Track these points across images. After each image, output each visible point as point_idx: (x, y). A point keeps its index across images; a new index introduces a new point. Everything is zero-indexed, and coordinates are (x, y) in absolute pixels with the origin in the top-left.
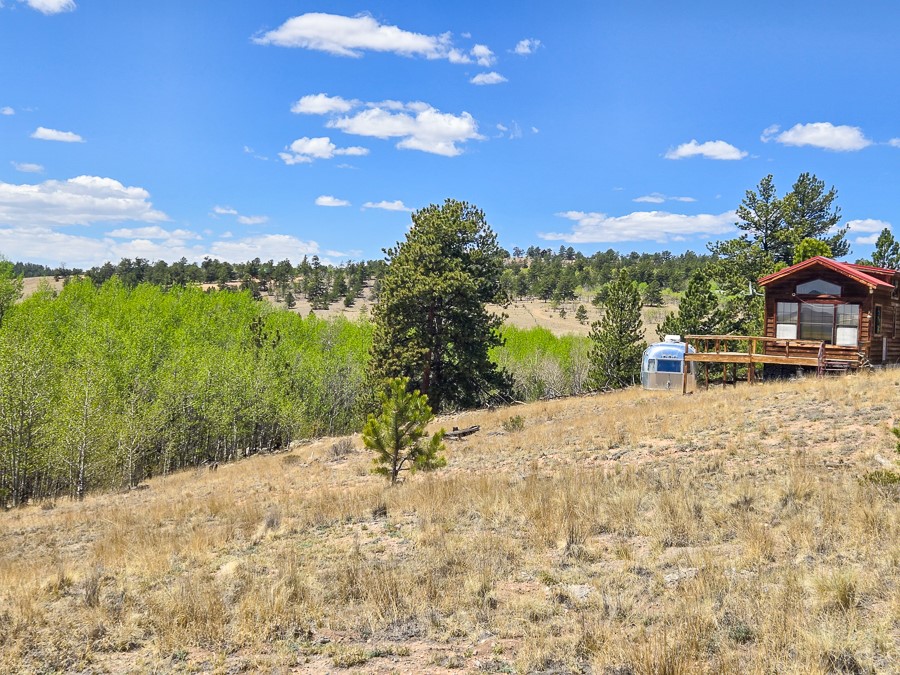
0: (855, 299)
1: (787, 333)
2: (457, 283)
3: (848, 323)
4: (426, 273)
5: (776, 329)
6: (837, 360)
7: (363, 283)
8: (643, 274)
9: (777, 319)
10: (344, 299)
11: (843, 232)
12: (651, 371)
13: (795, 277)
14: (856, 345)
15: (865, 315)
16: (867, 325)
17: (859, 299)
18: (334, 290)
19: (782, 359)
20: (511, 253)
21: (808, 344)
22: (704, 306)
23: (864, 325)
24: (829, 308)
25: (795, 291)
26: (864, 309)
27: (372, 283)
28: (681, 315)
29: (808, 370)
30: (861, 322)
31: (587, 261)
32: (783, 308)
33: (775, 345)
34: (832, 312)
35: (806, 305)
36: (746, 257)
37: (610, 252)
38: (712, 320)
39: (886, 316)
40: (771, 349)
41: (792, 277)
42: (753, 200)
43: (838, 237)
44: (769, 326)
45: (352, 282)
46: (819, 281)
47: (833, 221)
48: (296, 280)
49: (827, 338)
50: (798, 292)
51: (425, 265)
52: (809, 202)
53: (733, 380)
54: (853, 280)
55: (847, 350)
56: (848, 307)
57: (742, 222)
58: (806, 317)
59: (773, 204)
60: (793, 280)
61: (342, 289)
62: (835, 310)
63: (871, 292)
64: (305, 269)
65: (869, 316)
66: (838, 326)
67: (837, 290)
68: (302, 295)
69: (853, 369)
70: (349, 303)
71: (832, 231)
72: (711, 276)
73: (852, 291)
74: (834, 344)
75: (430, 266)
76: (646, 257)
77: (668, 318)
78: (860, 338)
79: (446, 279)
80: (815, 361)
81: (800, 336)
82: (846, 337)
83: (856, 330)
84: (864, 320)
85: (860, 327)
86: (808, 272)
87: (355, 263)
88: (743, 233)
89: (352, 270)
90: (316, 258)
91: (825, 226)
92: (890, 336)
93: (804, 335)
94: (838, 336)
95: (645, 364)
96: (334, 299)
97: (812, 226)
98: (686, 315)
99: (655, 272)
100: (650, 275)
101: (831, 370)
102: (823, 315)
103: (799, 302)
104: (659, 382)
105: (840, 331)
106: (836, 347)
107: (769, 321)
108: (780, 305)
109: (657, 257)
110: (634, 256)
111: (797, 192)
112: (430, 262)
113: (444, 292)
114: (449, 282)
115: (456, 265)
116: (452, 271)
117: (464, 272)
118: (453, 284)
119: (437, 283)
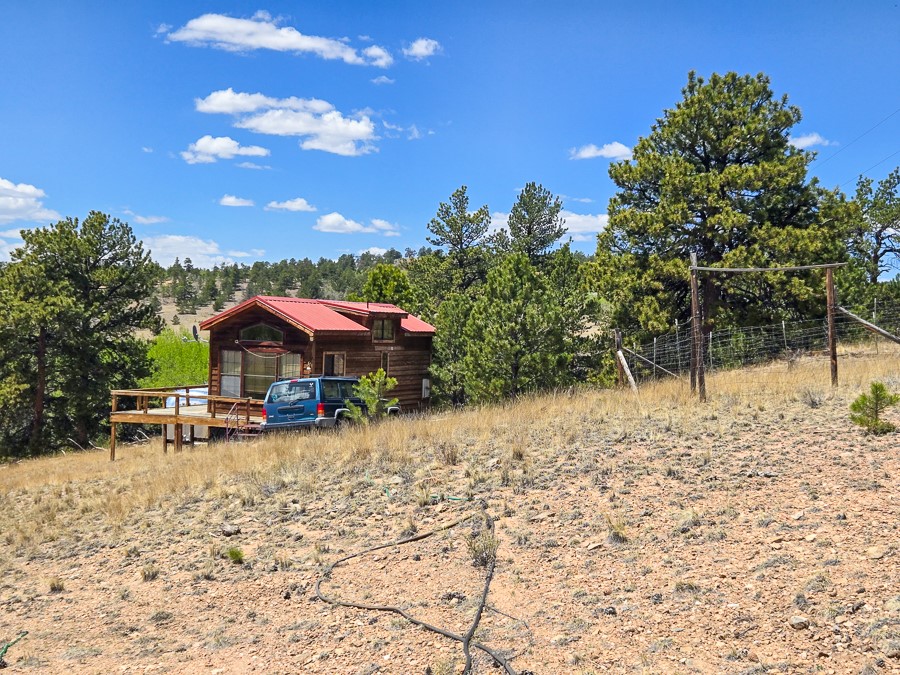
0: (296, 347)
2: (57, 310)
4: (25, 299)
5: (220, 380)
7: (236, 286)
9: (221, 370)
10: (214, 303)
13: (238, 320)
15: (305, 366)
18: (203, 294)
25: (237, 337)
26: (304, 360)
27: (245, 286)
32: (228, 357)
35: (249, 354)
42: (446, 213)
44: (214, 378)
48: (166, 284)
50: (241, 338)
51: (26, 290)
56: (290, 357)
58: (249, 368)
60: (235, 324)
61: (212, 293)
63: (312, 339)
64: (176, 271)
68: (170, 300)
73: (293, 339)
75: (31, 290)
79: (47, 304)
81: (244, 391)
86: (250, 315)
87: (229, 265)
89: (226, 272)
90: (188, 261)
93: (248, 390)
96: (203, 304)
102: (267, 367)
103: (243, 350)
108: (225, 354)
112: (31, 286)
113: (43, 320)
114: (49, 309)
115: (63, 288)
116: (56, 295)
117: (70, 297)
118: (53, 311)
119: (36, 310)
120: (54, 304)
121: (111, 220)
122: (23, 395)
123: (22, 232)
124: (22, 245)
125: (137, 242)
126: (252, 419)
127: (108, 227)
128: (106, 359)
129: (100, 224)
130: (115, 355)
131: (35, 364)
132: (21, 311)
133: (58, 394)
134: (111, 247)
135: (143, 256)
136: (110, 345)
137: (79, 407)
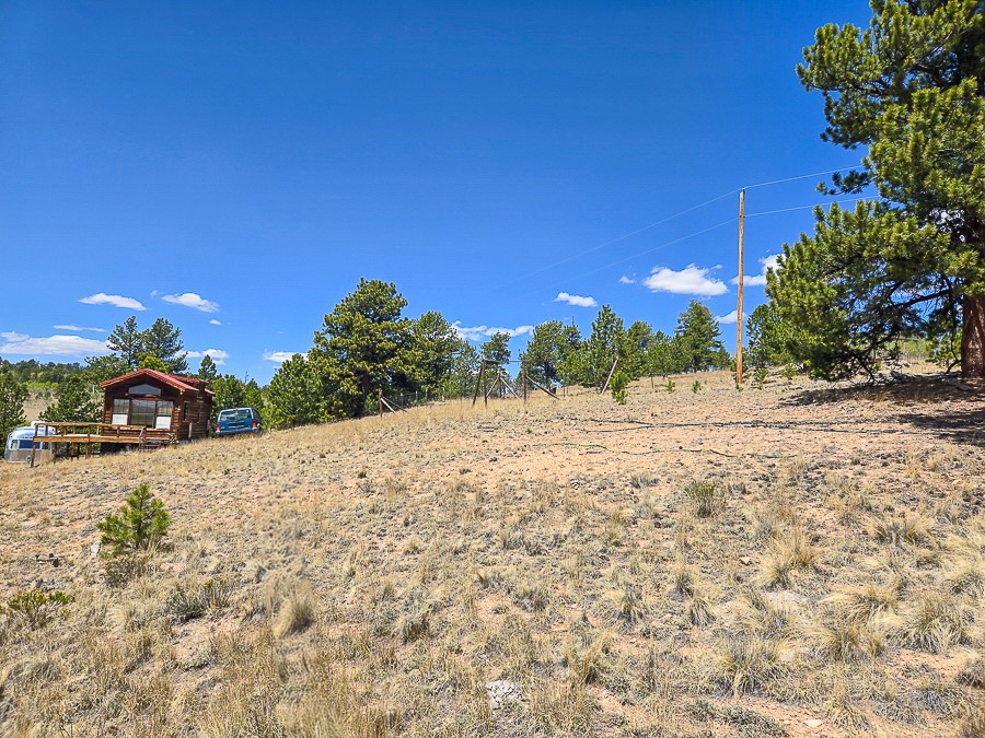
0: (170, 398)
1: (120, 420)
3: (165, 414)
6: (153, 439)
8: (55, 377)
9: (113, 411)
11: (184, 356)
12: (14, 449)
13: (128, 382)
14: (169, 429)
16: (178, 415)
17: (173, 398)
19: (114, 439)
21: (136, 428)
22: (78, 400)
23: (175, 415)
24: (152, 404)
26: (176, 405)
28: (60, 406)
29: (134, 446)
30: (174, 413)
31: (11, 366)
32: (118, 403)
33: (110, 429)
34: (154, 407)
35: (136, 402)
36: (114, 368)
37: (32, 361)
38: (85, 409)
39: (192, 409)
40: (107, 432)
41: (126, 382)
42: (121, 332)
43: (181, 359)
44: (107, 415)
46: (145, 385)
47: (178, 349)
49: (149, 424)
52: (162, 337)
53: (78, 454)
54: (169, 385)
55: (163, 432)
56: (165, 403)
57: (113, 345)
58: (135, 410)
59: (135, 335)
60: (126, 384)
62: (156, 405)
63: (181, 393)
65: (179, 409)
66: (158, 416)
67: (158, 391)
69: (165, 445)
71: (178, 355)
72: (87, 379)
73: (168, 393)
74: (154, 428)
76: (61, 366)
77: (49, 408)
78: (172, 423)
80: (137, 440)
81: (129, 423)
82: (163, 423)
83: (169, 419)
84: (176, 412)
85: (173, 416)
86: (138, 381)
88: (113, 352)
91: (173, 351)
92: (194, 421)
93: (133, 422)
94: (157, 423)
95: (9, 443)
97: (164, 351)
98: (63, 406)
99: (65, 376)
100: (61, 378)
101: (150, 446)
102: (148, 409)
103: (131, 400)
104: (21, 456)
105: (158, 419)
106: (155, 430)
107: (107, 412)
108: (116, 401)
109: (69, 366)
110: (51, 365)
111: (155, 330)
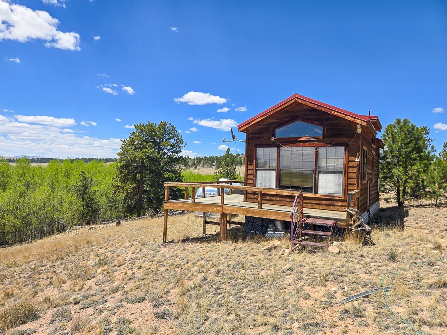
0: (339, 140)
2: (147, 154)
3: (332, 168)
5: (255, 176)
9: (257, 165)
13: (273, 120)
14: (341, 195)
15: (351, 159)
16: (355, 170)
17: (345, 140)
19: (254, 211)
20: (241, 154)
23: (351, 170)
24: (309, 153)
25: (273, 136)
26: (350, 152)
30: (347, 166)
32: (263, 153)
34: (313, 157)
35: (285, 149)
39: (368, 161)
40: (251, 196)
41: (270, 120)
44: (249, 172)
45: (197, 162)
49: (307, 185)
50: (277, 136)
54: (337, 117)
55: (331, 200)
56: (331, 150)
58: (285, 163)
60: (271, 123)
61: (194, 164)
62: (317, 153)
63: (359, 130)
65: (357, 160)
66: (320, 172)
67: (319, 131)
70: (195, 168)
74: (316, 192)
78: (346, 190)
81: (279, 185)
84: (351, 164)
85: (346, 172)
86: (287, 115)
87: (198, 157)
90: (188, 156)
93: (283, 182)
94: (320, 184)
96: (192, 167)
103: (278, 147)
105: (322, 177)
106: (318, 196)
107: (250, 167)
108: (260, 151)
113: (142, 159)
114: (143, 154)
115: (149, 146)
116: (147, 148)
117: (152, 149)
118: (145, 155)
119: (138, 154)
120: (146, 152)
121: (168, 124)
122: (133, 189)
123: (135, 125)
124: (135, 130)
125: (177, 133)
126: (306, 211)
127: (167, 126)
128: (166, 176)
129: (164, 125)
130: (169, 174)
131: (138, 176)
132: (133, 155)
133: (148, 189)
134: (168, 134)
135: (179, 138)
136: (168, 171)
137: (155, 194)
